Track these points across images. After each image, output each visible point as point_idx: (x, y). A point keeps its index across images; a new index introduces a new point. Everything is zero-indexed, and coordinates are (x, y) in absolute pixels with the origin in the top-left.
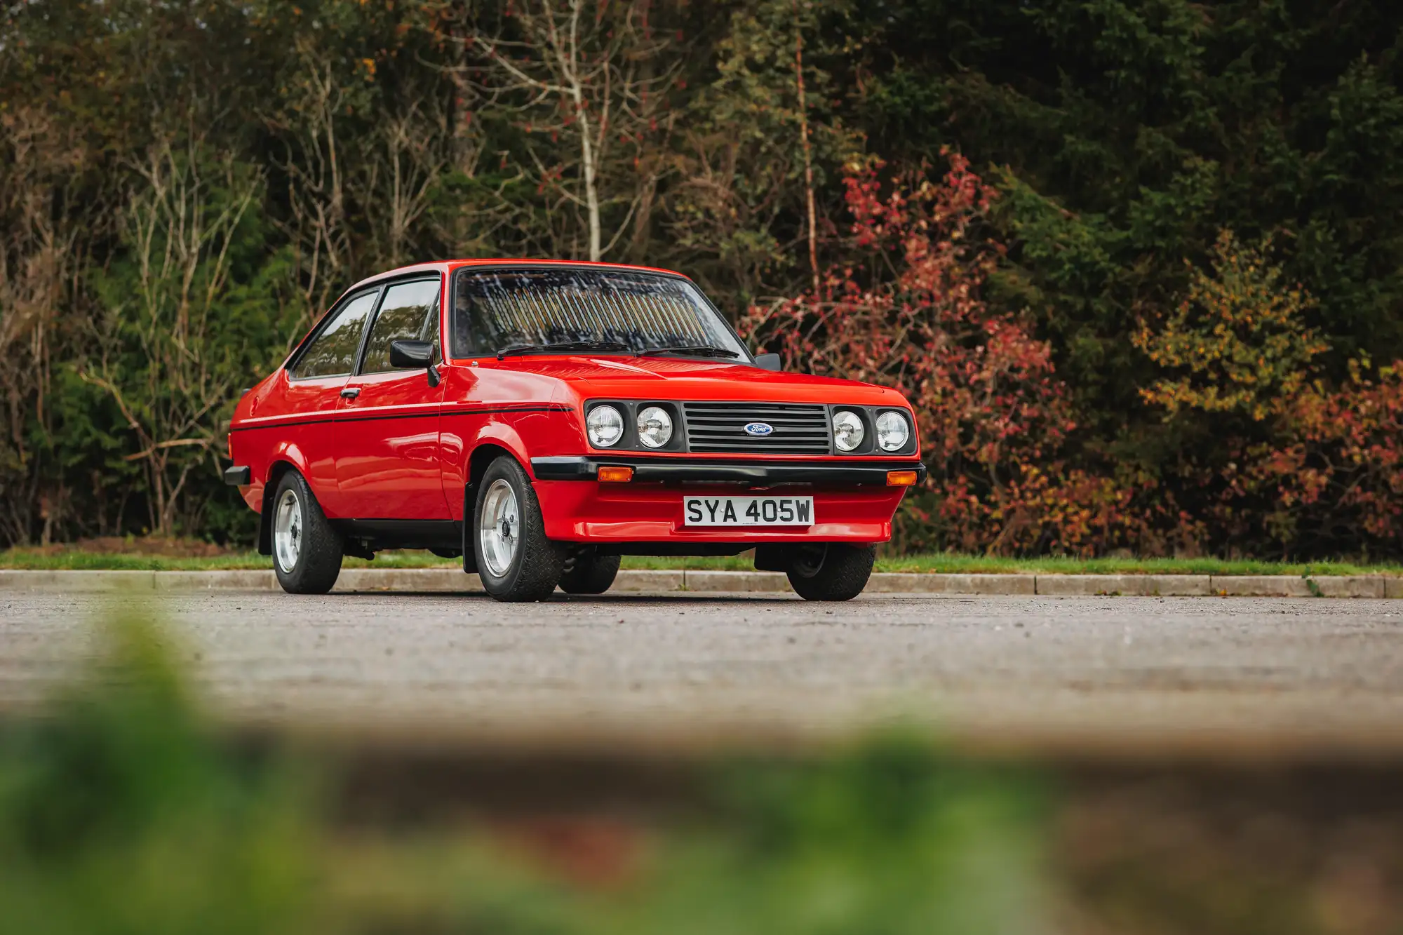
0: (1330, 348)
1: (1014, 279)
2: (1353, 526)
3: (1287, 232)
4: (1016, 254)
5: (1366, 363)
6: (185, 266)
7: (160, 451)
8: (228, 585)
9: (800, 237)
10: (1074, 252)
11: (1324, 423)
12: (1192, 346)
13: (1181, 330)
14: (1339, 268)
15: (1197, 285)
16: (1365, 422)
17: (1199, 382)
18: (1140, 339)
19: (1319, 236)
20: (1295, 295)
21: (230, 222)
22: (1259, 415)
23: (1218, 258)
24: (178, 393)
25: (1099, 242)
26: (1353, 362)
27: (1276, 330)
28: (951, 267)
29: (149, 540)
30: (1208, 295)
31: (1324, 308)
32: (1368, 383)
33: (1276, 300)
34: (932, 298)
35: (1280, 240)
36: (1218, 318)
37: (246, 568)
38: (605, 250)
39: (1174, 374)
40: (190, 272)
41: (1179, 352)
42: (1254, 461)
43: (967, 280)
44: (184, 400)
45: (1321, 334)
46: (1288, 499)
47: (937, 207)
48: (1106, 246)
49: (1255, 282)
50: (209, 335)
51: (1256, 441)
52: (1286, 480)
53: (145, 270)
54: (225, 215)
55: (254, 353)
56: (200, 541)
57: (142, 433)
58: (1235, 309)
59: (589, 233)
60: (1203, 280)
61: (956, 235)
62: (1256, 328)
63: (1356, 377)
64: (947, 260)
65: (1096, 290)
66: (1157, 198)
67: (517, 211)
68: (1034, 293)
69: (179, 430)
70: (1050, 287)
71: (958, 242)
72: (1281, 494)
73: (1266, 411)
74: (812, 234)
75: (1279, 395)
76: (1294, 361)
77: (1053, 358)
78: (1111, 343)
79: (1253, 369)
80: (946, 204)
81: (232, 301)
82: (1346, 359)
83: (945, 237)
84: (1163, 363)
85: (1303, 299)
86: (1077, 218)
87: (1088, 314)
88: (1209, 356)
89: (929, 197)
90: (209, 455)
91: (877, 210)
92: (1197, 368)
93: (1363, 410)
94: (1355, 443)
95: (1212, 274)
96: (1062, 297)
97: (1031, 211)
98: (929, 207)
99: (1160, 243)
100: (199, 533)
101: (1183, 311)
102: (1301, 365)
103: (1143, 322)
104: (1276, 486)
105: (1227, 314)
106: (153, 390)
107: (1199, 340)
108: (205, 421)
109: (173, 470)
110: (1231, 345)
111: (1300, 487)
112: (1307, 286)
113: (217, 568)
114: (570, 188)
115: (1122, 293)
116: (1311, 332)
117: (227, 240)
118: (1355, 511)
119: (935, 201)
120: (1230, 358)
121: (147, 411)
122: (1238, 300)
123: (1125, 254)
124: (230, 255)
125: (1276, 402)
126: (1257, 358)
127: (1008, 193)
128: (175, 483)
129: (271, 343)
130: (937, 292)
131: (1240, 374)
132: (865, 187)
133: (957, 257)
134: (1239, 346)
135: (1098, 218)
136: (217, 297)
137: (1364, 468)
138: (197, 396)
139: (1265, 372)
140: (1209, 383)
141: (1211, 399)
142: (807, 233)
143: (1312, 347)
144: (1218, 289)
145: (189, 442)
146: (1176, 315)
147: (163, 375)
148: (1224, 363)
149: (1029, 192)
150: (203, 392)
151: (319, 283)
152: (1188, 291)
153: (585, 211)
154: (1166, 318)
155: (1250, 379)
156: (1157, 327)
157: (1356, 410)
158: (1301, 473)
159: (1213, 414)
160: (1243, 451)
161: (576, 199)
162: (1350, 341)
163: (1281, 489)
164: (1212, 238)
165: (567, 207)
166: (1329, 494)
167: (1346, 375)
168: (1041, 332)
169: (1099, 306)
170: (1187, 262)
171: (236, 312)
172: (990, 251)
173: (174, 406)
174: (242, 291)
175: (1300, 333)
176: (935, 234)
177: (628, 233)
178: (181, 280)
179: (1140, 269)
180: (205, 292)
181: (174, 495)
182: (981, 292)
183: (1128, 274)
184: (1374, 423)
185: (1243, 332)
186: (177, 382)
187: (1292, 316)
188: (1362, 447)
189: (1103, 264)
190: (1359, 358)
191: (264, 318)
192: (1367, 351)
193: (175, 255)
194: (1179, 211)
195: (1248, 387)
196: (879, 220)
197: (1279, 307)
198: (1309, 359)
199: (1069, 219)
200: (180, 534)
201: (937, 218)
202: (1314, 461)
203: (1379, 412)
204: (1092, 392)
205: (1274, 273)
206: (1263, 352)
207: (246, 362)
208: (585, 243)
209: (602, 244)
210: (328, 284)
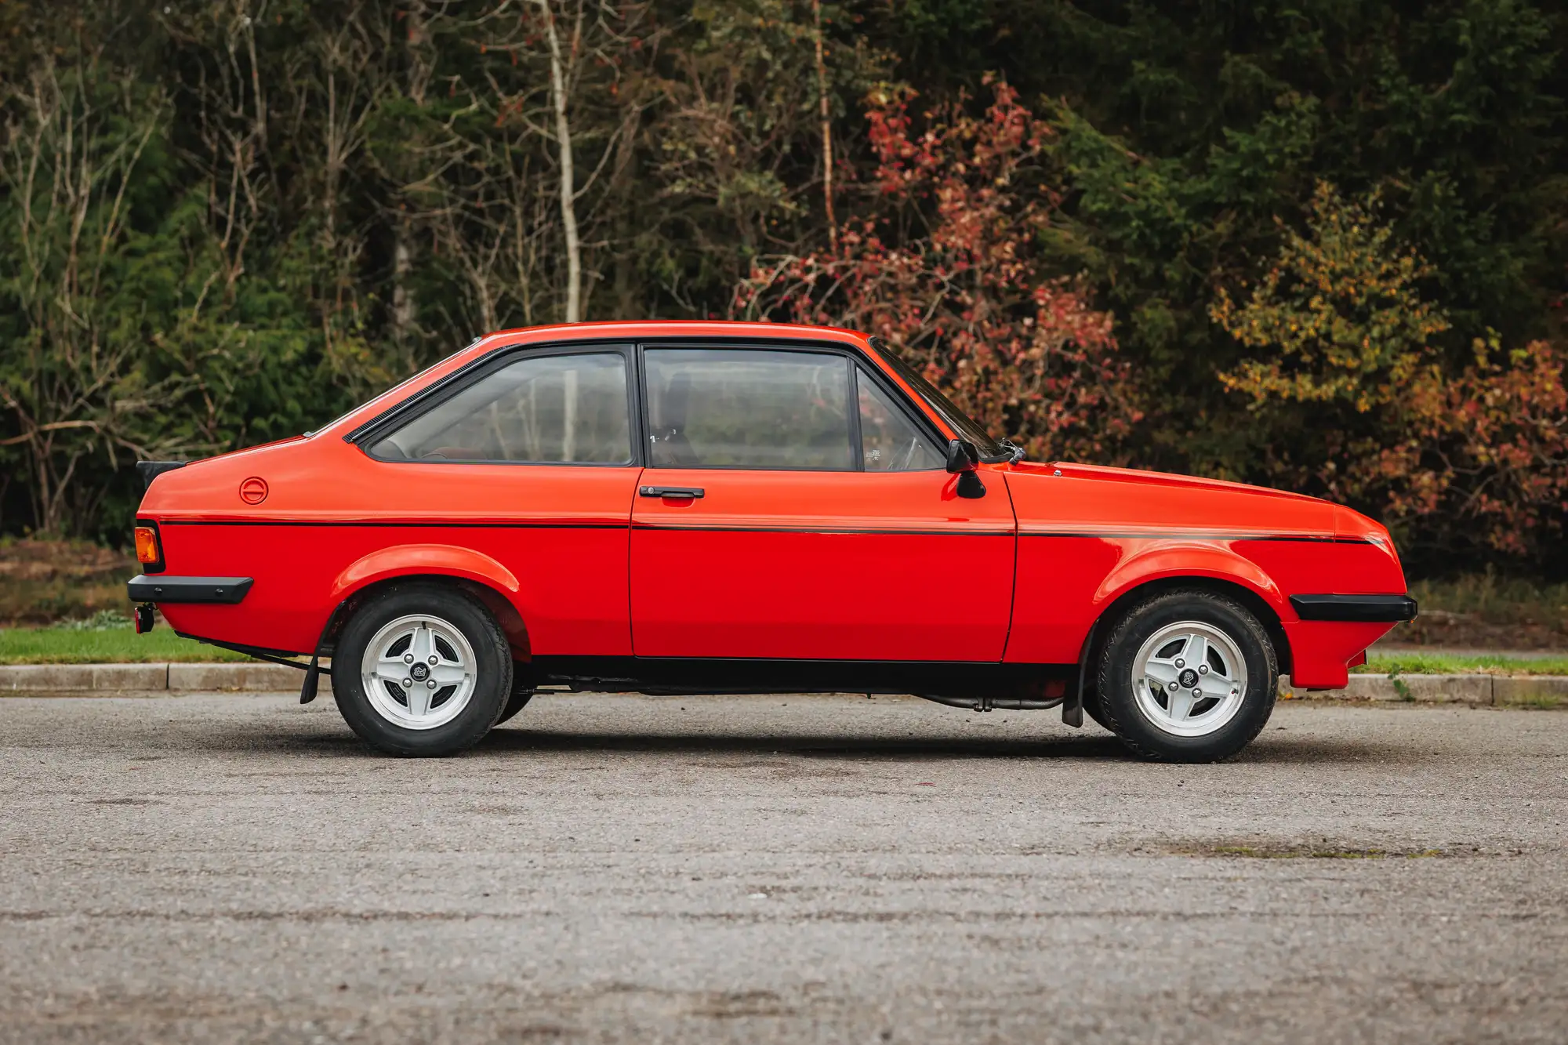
0: (1450, 326)
1: (1065, 236)
2: (1476, 539)
3: (1399, 184)
4: (1071, 206)
5: (1495, 344)
6: (74, 211)
7: (44, 434)
9: (815, 179)
10: (1142, 204)
11: (1443, 416)
12: (1283, 321)
13: (1270, 303)
14: (1462, 229)
15: (1289, 247)
16: (1493, 414)
17: (1291, 367)
18: (1219, 313)
19: (1437, 190)
20: (1407, 262)
21: (129, 158)
22: (1363, 406)
23: (1315, 214)
24: (65, 365)
25: (1172, 194)
26: (1479, 343)
27: (1386, 303)
28: (993, 221)
29: (30, 543)
30: (1302, 260)
31: (1444, 277)
32: (1497, 368)
33: (1385, 267)
34: (971, 258)
35: (1390, 195)
36: (1314, 289)
38: (579, 194)
39: (1264, 354)
40: (81, 217)
41: (1267, 330)
42: (1358, 458)
43: (1014, 236)
44: (71, 375)
45: (1438, 310)
46: (1400, 506)
47: (978, 147)
48: (1182, 200)
49: (1359, 244)
50: (105, 293)
51: (1360, 436)
52: (1398, 484)
53: (27, 214)
54: (123, 148)
55: (155, 318)
56: (92, 544)
57: (22, 413)
58: (1335, 277)
59: (559, 172)
60: (1297, 242)
61: (1001, 181)
62: (1360, 301)
63: (1482, 361)
64: (990, 211)
65: (1168, 253)
66: (1244, 141)
67: (472, 147)
68: (1093, 255)
69: (67, 410)
70: (1113, 247)
71: (1003, 190)
72: (1391, 501)
73: (1373, 400)
74: (828, 177)
75: (1388, 381)
76: (1406, 340)
77: (1116, 331)
78: (1186, 315)
79: (1356, 351)
80: (989, 144)
82: (1470, 338)
83: (987, 182)
84: (1247, 342)
85: (1417, 266)
86: (1146, 163)
87: (1159, 280)
88: (1302, 335)
89: (967, 135)
90: (101, 440)
91: (907, 152)
92: (1288, 347)
93: (1490, 401)
94: (1479, 440)
95: (1307, 235)
96: (1128, 260)
97: (1092, 156)
98: (968, 146)
99: (1248, 197)
100: (92, 534)
101: (1271, 280)
102: (1415, 347)
103: (1223, 292)
104: (1385, 490)
105: (1325, 284)
106: (32, 361)
107: (1290, 316)
108: (96, 400)
109: (60, 459)
110: (1330, 322)
111: (1415, 494)
112: (1423, 250)
114: (537, 118)
115: (1200, 257)
116: (1426, 307)
117: (125, 179)
118: (1482, 523)
119: (975, 140)
120: (1328, 336)
121: (26, 386)
122: (1339, 267)
123: (1205, 209)
124: (129, 197)
125: (1385, 389)
126: (1362, 337)
127: (1064, 132)
128: (62, 471)
129: (176, 303)
130: (977, 251)
131: (1340, 357)
132: (892, 122)
133: (1001, 208)
134: (1340, 323)
135: (1172, 164)
136: (114, 249)
137: (1491, 469)
138: (88, 369)
139: (1372, 355)
140: (1303, 368)
141: (1305, 387)
142: (822, 174)
143: (1428, 323)
144: (1314, 253)
145: (78, 424)
146: (1264, 285)
147: (47, 343)
148: (1321, 342)
149: (1089, 131)
150: (94, 364)
151: (236, 232)
152: (1277, 255)
153: (554, 149)
154: (1251, 288)
155: (1353, 363)
156: (1240, 300)
157: (1481, 399)
158: (1414, 477)
159: (1308, 402)
160: (1344, 446)
161: (544, 132)
162: (1475, 315)
163: (1392, 494)
164: (1308, 195)
165: (536, 139)
166: (1449, 501)
167: (1468, 356)
168: (1101, 300)
169: (1172, 272)
170: (1277, 220)
171: (134, 266)
172: (1042, 201)
173: (60, 379)
174: (142, 241)
175: (1414, 308)
176: (975, 180)
177: (607, 173)
178: (69, 227)
179: (1221, 227)
180: (98, 243)
181: (62, 486)
182: (1031, 249)
183: (1208, 233)
184: (1503, 417)
185: (1343, 306)
186: (63, 353)
187: (1405, 286)
188: (1489, 446)
189: (1178, 221)
190: (1486, 337)
191: (168, 275)
192: (1496, 330)
193: (63, 198)
194: (1271, 159)
195: (1351, 373)
196: (909, 163)
197: (1388, 276)
198: (1423, 339)
199: (1136, 164)
200: (69, 535)
201: (977, 160)
202: (1429, 461)
203: (1510, 402)
204: (1164, 372)
205: (1383, 234)
206: (1369, 330)
207: (146, 328)
208: (554, 185)
209: (576, 187)
210: (246, 232)
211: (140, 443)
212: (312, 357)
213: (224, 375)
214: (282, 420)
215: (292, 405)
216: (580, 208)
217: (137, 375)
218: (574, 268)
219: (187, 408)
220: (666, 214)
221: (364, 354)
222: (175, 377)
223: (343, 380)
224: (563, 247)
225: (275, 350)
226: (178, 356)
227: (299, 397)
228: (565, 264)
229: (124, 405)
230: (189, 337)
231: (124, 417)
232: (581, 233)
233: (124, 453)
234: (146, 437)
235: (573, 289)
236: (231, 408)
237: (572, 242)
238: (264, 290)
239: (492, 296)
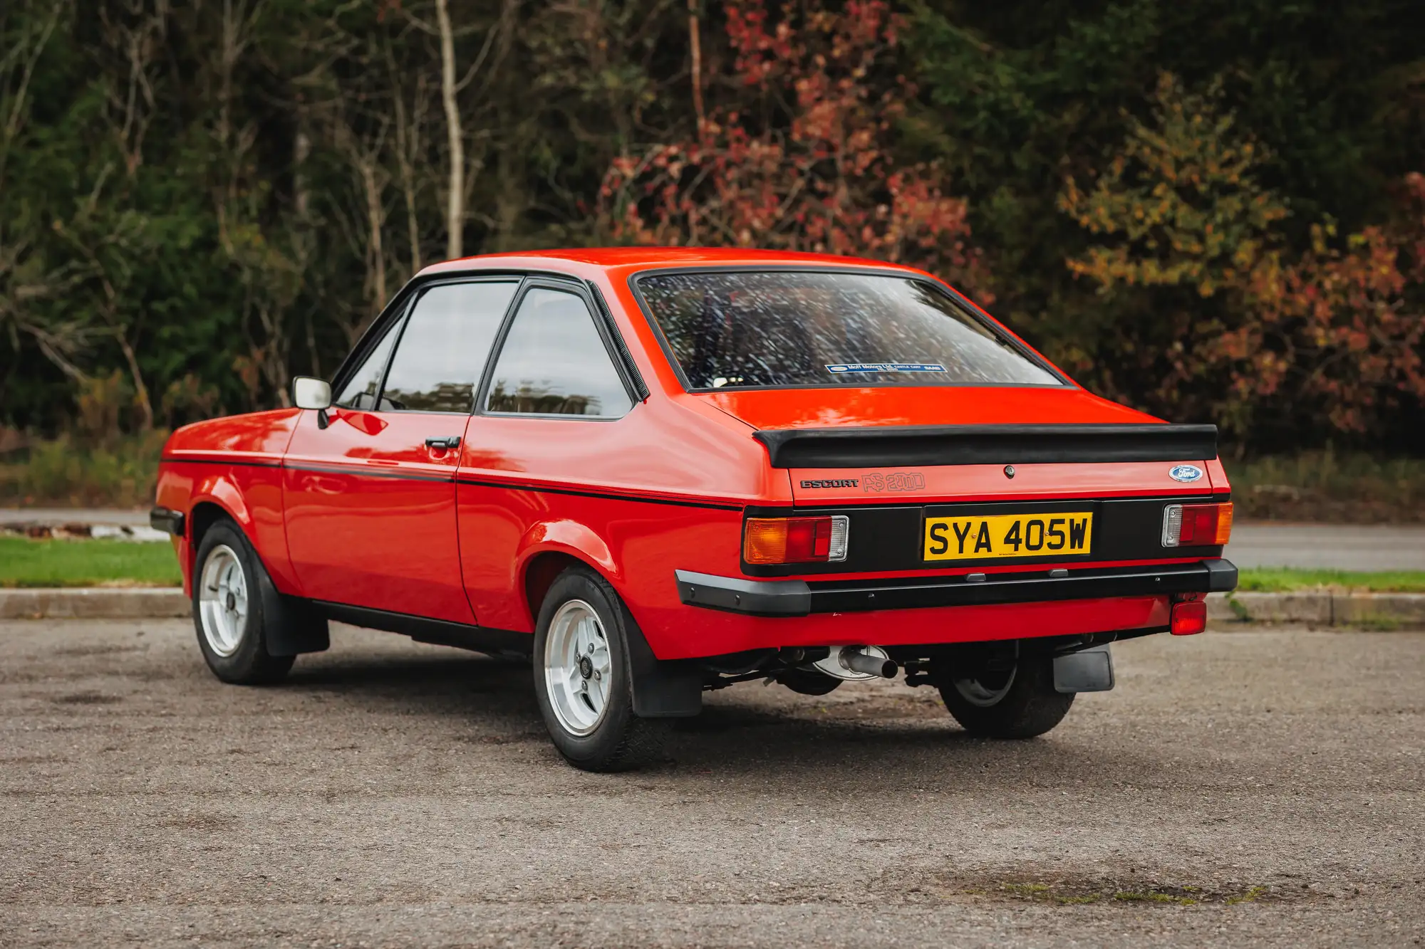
0: (1290, 213)
1: (921, 126)
2: (1317, 417)
3: (1242, 74)
4: (925, 97)
5: (1331, 229)
9: (685, 71)
10: (991, 96)
11: (1285, 302)
12: (1129, 208)
13: (1114, 189)
14: (1302, 117)
15: (1134, 136)
16: (1332, 299)
17: (1138, 252)
18: (1068, 201)
19: (1278, 80)
20: (1248, 149)
21: (30, 51)
22: (1207, 290)
23: (1159, 105)
25: (1019, 87)
26: (1316, 229)
27: (1228, 190)
28: (852, 111)
30: (1147, 150)
31: (1284, 165)
32: (1335, 253)
33: (1228, 154)
34: (831, 148)
35: (1233, 85)
36: (1159, 176)
38: (462, 85)
39: (1111, 240)
41: (1114, 216)
42: (1205, 338)
43: (872, 125)
45: (1280, 198)
46: (1242, 385)
47: (837, 40)
48: (1029, 91)
49: (1201, 132)
51: (1207, 317)
52: (1240, 365)
54: (23, 44)
55: (55, 208)
58: (1179, 165)
59: (440, 62)
60: (1142, 132)
61: (858, 73)
62: (1202, 188)
63: (1319, 247)
64: (847, 102)
65: (1017, 141)
66: (1090, 31)
67: (355, 42)
68: (945, 143)
70: (966, 136)
71: (860, 81)
72: (1233, 382)
73: (1217, 284)
74: (696, 69)
75: (1232, 266)
76: (1249, 226)
77: (969, 218)
78: (1035, 202)
79: (1201, 238)
80: (847, 37)
81: (34, 144)
82: (1309, 223)
83: (846, 73)
84: (1095, 229)
85: (1257, 152)
86: (1000, 54)
87: (1010, 169)
88: (1148, 221)
89: (827, 28)
91: (763, 44)
92: (1134, 233)
93: (1328, 285)
94: (1319, 323)
95: (1152, 124)
96: (978, 150)
97: (945, 48)
98: (827, 39)
99: (1092, 87)
101: (1117, 167)
102: (1256, 233)
103: (1070, 181)
104: (1227, 370)
105: (1170, 173)
107: (1137, 203)
110: (1174, 207)
111: (1256, 374)
112: (1263, 137)
114: (420, 14)
115: (1048, 148)
116: (1267, 195)
117: (28, 73)
118: (1322, 400)
119: (834, 32)
120: (1172, 222)
122: (1183, 155)
123: (1052, 100)
124: (29, 89)
125: (1230, 273)
126: (1205, 222)
127: (918, 26)
129: (74, 193)
130: (837, 140)
131: (1185, 242)
132: (750, 16)
133: (859, 98)
134: (1183, 210)
135: (1022, 56)
136: (16, 139)
137: (1330, 350)
139: (1215, 241)
140: (1148, 254)
141: (1151, 271)
142: (690, 66)
143: (1269, 210)
144: (1159, 142)
146: (1111, 173)
148: (1168, 230)
149: (943, 25)
151: (135, 123)
152: (1124, 146)
153: (437, 42)
154: (1098, 176)
155: (1196, 248)
156: (1087, 187)
157: (1320, 285)
158: (1256, 359)
159: (1154, 287)
160: (1191, 328)
161: (426, 27)
162: (1313, 205)
163: (1234, 375)
164: (1152, 85)
165: (418, 32)
166: (1291, 381)
167: (1304, 242)
168: (954, 189)
169: (1021, 160)
170: (1123, 111)
171: (35, 157)
172: (899, 92)
174: (44, 133)
175: (1254, 195)
176: (836, 71)
177: (487, 64)
179: (1068, 118)
182: (889, 138)
183: (1055, 123)
184: (1342, 301)
185: (1186, 193)
187: (1245, 173)
188: (1327, 329)
189: (1024, 113)
190: (1323, 223)
191: (67, 165)
192: (1334, 214)
194: (1114, 49)
195: (1195, 258)
196: (768, 55)
197: (1230, 163)
198: (1263, 225)
199: (990, 55)
201: (837, 53)
202: (1272, 342)
203: (1348, 287)
204: (1017, 256)
205: (1225, 122)
206: (1213, 215)
207: (46, 219)
208: (439, 78)
209: (459, 77)
210: (144, 124)
211: (40, 326)
212: (208, 243)
213: (121, 260)
214: (178, 302)
215: (189, 289)
216: (460, 98)
217: (37, 262)
218: (457, 157)
219: (88, 292)
220: (543, 105)
221: (258, 241)
222: (74, 264)
223: (236, 267)
224: (446, 136)
225: (172, 235)
226: (77, 243)
227: (194, 281)
228: (448, 153)
229: (24, 292)
230: (88, 225)
231: (25, 304)
232: (463, 123)
233: (27, 337)
234: (45, 321)
235: (456, 178)
236: (129, 293)
237: (455, 131)
238: (163, 179)
239: (376, 185)
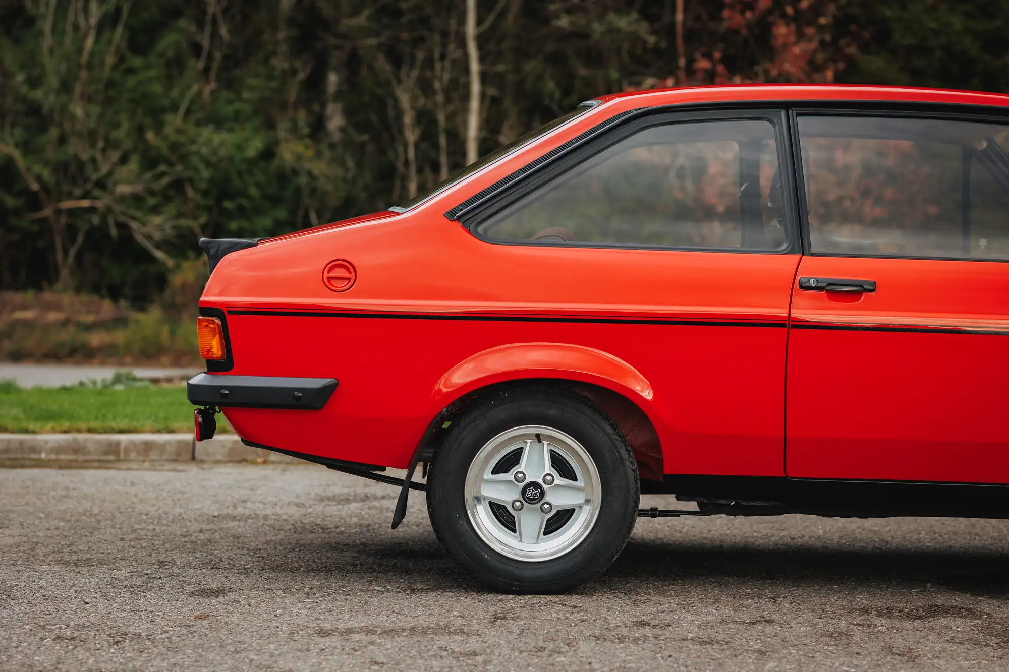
4: (881, 40)
6: (85, 36)
7: (59, 212)
8: (66, 453)
9: (668, 19)
10: (944, 40)
24: (76, 157)
25: (969, 31)
28: (816, 52)
29: (48, 296)
37: (90, 431)
38: (482, 29)
40: (89, 43)
43: (833, 65)
44: (81, 165)
48: (976, 36)
50: (108, 102)
53: (47, 41)
55: (148, 121)
56: (96, 298)
57: (42, 195)
59: (465, 12)
61: (823, 21)
64: (812, 45)
69: (78, 192)
71: (824, 28)
81: (130, 71)
83: (812, 22)
90: (104, 217)
100: (96, 289)
106: (51, 153)
108: (101, 184)
109: (71, 232)
113: (54, 431)
117: (125, 13)
121: (46, 174)
123: (995, 43)
124: (126, 26)
128: (73, 240)
129: (164, 110)
133: (822, 43)
136: (115, 67)
138: (93, 161)
142: (674, 15)
145: (85, 203)
147: (62, 140)
150: (99, 157)
151: (210, 57)
171: (131, 81)
172: (854, 37)
173: (73, 169)
174: (137, 62)
176: (801, 20)
177: (503, 14)
178: (80, 50)
180: (103, 63)
181: (73, 251)
183: (998, 63)
186: (77, 148)
189: (973, 53)
191: (157, 88)
193: (76, 27)
196: (748, 6)
200: (78, 290)
201: (805, 4)
207: (140, 130)
208: (462, 21)
209: (479, 22)
210: (218, 56)
211: (134, 218)
212: (268, 154)
213: (201, 167)
214: (245, 203)
215: (254, 191)
216: (481, 40)
217: (133, 165)
218: (476, 87)
219: (171, 192)
220: (550, 47)
221: (310, 153)
222: (163, 168)
223: (295, 172)
224: (467, 71)
225: (240, 148)
226: (165, 151)
227: (258, 185)
228: (467, 85)
229: (123, 189)
230: (173, 137)
231: (122, 199)
232: (482, 59)
233: (122, 226)
234: (139, 214)
235: (475, 104)
236: (206, 193)
237: (475, 66)
238: (230, 102)
239: (413, 107)
